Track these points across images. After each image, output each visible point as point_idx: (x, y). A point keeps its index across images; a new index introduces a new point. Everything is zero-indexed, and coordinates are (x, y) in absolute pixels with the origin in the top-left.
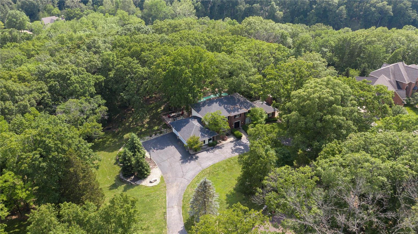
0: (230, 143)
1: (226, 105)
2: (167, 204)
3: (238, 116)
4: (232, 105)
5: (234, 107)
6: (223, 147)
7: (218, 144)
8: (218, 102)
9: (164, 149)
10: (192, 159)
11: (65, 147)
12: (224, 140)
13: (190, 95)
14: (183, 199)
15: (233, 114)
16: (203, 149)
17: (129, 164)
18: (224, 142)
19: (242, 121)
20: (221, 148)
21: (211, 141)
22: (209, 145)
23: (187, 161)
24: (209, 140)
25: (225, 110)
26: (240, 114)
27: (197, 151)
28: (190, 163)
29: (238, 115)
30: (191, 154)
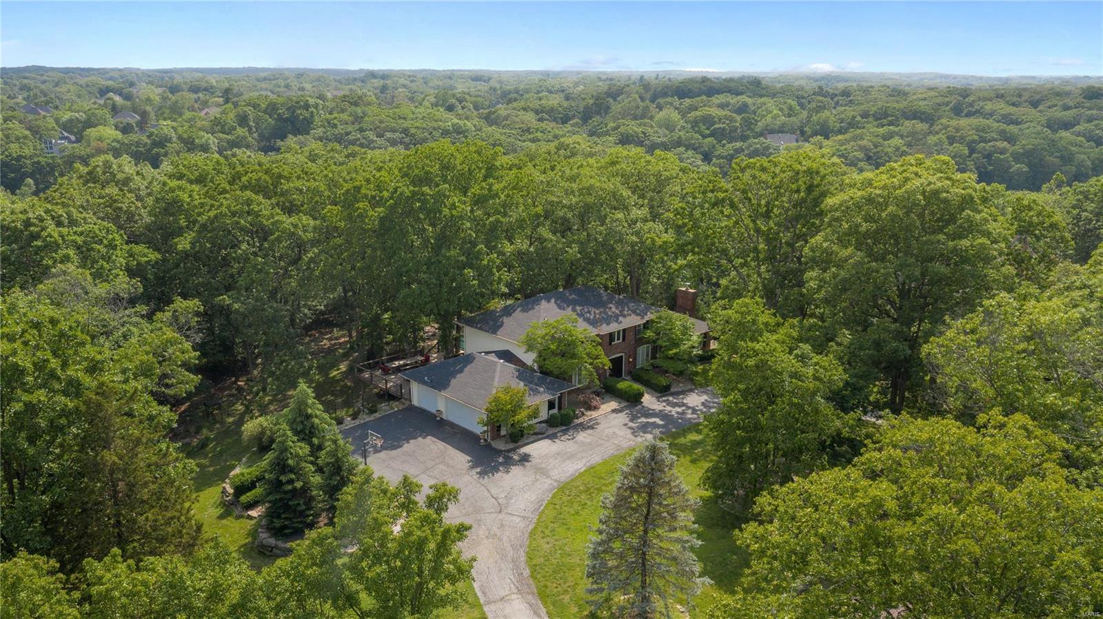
0: (614, 415)
1: (578, 308)
2: (479, 594)
3: (618, 339)
4: (595, 306)
5: (606, 313)
6: (598, 424)
7: (577, 418)
8: (553, 300)
9: (401, 446)
10: (508, 462)
12: (590, 408)
13: (469, 272)
14: (532, 573)
15: (606, 329)
16: (539, 434)
17: (298, 485)
18: (594, 414)
19: (630, 357)
20: (592, 428)
21: (555, 411)
22: (551, 422)
23: (495, 469)
24: (551, 405)
25: (580, 320)
26: (624, 330)
27: (518, 436)
28: (508, 472)
29: (619, 332)
30: (501, 451)
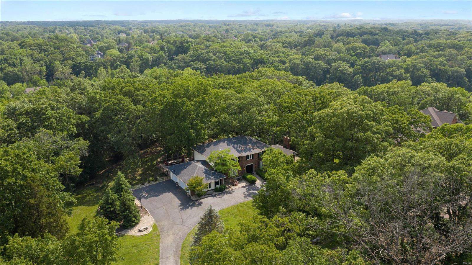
0: (242, 188)
1: (235, 145)
2: (160, 255)
3: (250, 158)
4: (242, 145)
5: (246, 148)
6: (234, 192)
7: (227, 189)
8: (226, 142)
9: (159, 196)
10: (194, 205)
11: (27, 173)
12: (234, 185)
13: (192, 131)
14: (182, 249)
15: (244, 154)
16: (208, 194)
17: (112, 209)
18: (234, 187)
19: (256, 165)
20: (231, 193)
21: (218, 186)
22: (216, 190)
23: (188, 208)
24: (216, 183)
25: (234, 150)
26: (253, 155)
27: (200, 195)
28: (191, 209)
29: (250, 155)
30: (193, 200)
